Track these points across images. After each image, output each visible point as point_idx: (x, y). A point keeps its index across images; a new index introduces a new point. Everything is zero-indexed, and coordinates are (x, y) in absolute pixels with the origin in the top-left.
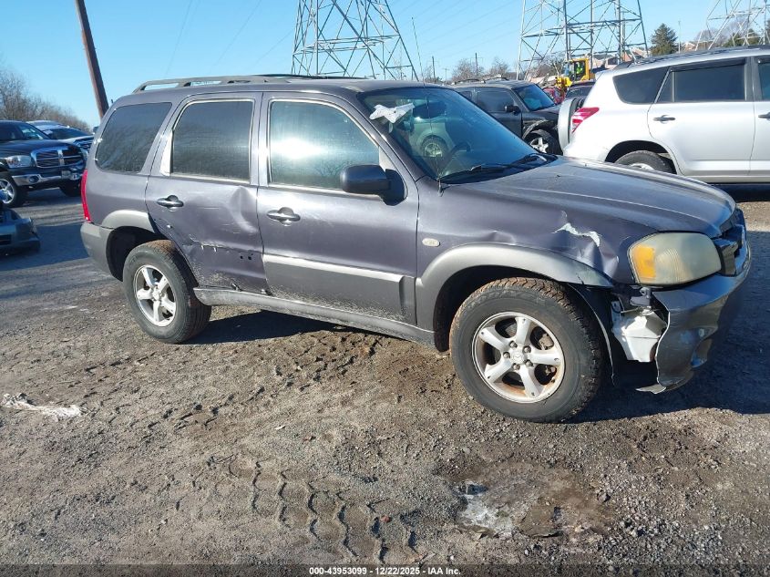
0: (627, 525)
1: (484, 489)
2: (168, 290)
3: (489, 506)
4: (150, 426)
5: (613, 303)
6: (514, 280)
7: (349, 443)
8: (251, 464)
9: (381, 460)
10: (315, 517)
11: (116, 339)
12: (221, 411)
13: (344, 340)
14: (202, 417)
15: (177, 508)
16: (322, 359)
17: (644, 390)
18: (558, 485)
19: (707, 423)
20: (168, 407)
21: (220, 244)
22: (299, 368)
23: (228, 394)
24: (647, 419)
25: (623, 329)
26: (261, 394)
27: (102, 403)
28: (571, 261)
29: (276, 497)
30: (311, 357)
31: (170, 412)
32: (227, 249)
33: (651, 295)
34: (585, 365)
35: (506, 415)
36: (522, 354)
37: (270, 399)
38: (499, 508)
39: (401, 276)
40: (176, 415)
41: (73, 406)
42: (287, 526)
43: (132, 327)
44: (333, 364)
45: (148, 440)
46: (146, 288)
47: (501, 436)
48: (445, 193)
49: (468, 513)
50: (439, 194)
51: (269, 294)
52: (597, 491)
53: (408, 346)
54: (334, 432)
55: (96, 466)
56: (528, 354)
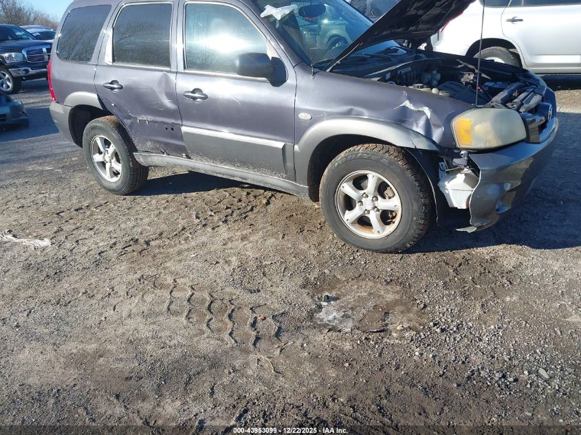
0: (435, 325)
1: (335, 299)
2: (116, 155)
3: (338, 310)
4: (99, 254)
5: (440, 164)
6: (367, 145)
7: (242, 267)
8: (170, 280)
9: (264, 278)
10: (211, 316)
11: (80, 191)
12: (153, 243)
13: (248, 194)
14: (138, 248)
15: (114, 310)
16: (230, 208)
17: (461, 230)
18: (390, 297)
19: (508, 255)
20: (114, 240)
21: (150, 118)
22: (213, 214)
23: (158, 231)
24: (464, 252)
25: (446, 183)
26: (183, 232)
27: (66, 237)
28: (408, 131)
29: (185, 303)
30: (222, 206)
31: (115, 244)
32: (155, 122)
33: (468, 157)
34: (416, 210)
35: (359, 248)
36: (371, 202)
37: (189, 235)
38: (344, 312)
39: (283, 144)
40: (119, 246)
41: (46, 239)
42: (191, 322)
43: (92, 183)
44: (238, 212)
45: (97, 263)
46: (100, 153)
47: (353, 262)
48: (316, 76)
49: (322, 315)
50: (312, 77)
51: (188, 157)
52: (418, 302)
53: (295, 199)
54: (234, 259)
55: (59, 281)
56: (376, 202)
